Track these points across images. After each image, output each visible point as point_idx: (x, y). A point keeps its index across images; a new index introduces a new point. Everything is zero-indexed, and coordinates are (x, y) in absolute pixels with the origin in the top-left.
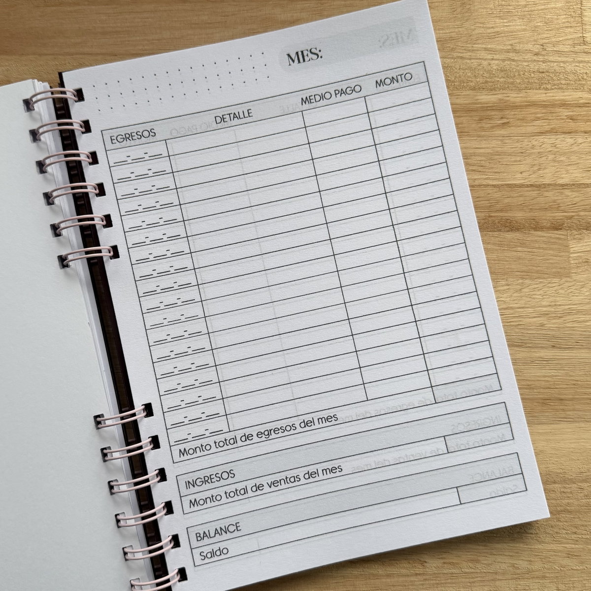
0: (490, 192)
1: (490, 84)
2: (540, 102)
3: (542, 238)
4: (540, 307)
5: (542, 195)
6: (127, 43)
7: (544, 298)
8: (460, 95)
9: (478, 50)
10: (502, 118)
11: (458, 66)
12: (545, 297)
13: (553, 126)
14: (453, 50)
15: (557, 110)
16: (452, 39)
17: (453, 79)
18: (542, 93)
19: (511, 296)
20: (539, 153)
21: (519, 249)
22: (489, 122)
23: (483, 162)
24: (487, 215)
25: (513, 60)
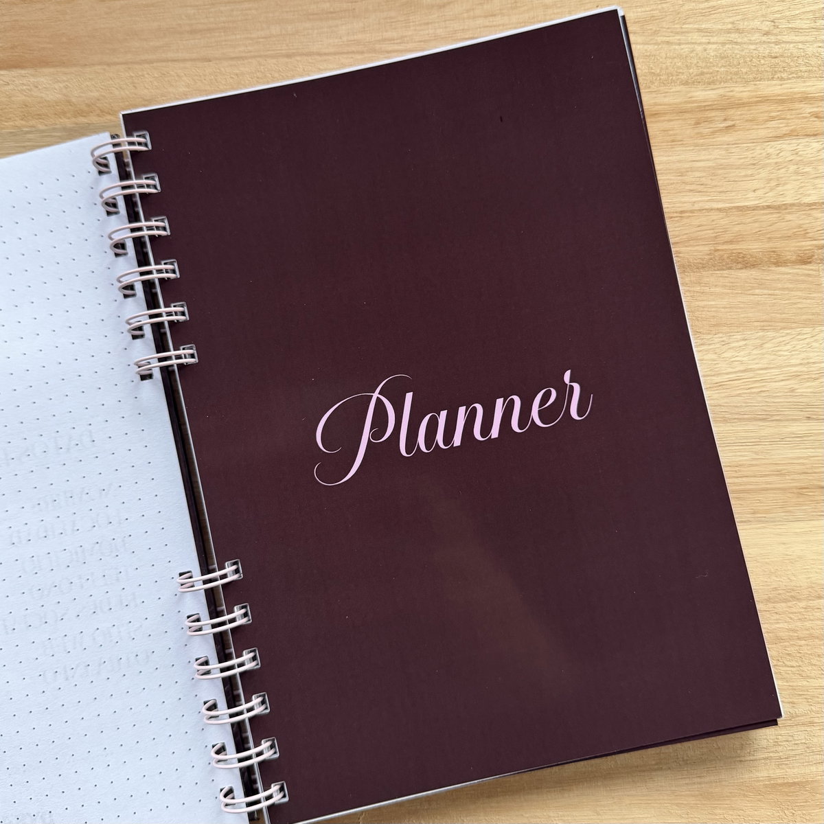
0: (715, 218)
1: (708, 76)
2: (774, 96)
3: (786, 276)
4: (788, 366)
5: (784, 219)
6: (224, 43)
7: (792, 355)
8: (667, 92)
9: (688, 32)
10: (725, 120)
11: (663, 55)
12: (793, 353)
13: (793, 127)
14: (656, 33)
15: (797, 105)
16: (653, 18)
17: (658, 71)
18: (775, 85)
19: (749, 354)
20: (776, 163)
21: (757, 291)
22: (708, 126)
23: (703, 179)
24: (713, 248)
25: (736, 43)
